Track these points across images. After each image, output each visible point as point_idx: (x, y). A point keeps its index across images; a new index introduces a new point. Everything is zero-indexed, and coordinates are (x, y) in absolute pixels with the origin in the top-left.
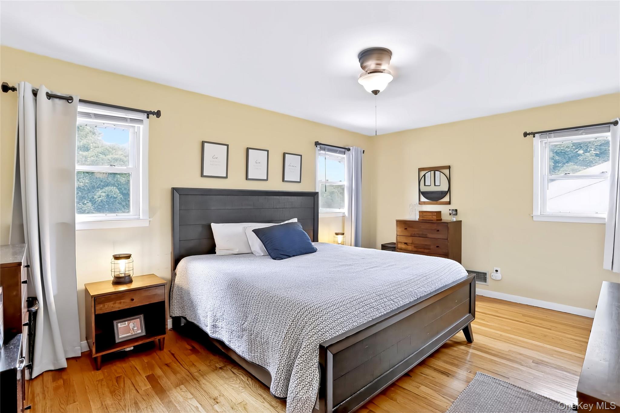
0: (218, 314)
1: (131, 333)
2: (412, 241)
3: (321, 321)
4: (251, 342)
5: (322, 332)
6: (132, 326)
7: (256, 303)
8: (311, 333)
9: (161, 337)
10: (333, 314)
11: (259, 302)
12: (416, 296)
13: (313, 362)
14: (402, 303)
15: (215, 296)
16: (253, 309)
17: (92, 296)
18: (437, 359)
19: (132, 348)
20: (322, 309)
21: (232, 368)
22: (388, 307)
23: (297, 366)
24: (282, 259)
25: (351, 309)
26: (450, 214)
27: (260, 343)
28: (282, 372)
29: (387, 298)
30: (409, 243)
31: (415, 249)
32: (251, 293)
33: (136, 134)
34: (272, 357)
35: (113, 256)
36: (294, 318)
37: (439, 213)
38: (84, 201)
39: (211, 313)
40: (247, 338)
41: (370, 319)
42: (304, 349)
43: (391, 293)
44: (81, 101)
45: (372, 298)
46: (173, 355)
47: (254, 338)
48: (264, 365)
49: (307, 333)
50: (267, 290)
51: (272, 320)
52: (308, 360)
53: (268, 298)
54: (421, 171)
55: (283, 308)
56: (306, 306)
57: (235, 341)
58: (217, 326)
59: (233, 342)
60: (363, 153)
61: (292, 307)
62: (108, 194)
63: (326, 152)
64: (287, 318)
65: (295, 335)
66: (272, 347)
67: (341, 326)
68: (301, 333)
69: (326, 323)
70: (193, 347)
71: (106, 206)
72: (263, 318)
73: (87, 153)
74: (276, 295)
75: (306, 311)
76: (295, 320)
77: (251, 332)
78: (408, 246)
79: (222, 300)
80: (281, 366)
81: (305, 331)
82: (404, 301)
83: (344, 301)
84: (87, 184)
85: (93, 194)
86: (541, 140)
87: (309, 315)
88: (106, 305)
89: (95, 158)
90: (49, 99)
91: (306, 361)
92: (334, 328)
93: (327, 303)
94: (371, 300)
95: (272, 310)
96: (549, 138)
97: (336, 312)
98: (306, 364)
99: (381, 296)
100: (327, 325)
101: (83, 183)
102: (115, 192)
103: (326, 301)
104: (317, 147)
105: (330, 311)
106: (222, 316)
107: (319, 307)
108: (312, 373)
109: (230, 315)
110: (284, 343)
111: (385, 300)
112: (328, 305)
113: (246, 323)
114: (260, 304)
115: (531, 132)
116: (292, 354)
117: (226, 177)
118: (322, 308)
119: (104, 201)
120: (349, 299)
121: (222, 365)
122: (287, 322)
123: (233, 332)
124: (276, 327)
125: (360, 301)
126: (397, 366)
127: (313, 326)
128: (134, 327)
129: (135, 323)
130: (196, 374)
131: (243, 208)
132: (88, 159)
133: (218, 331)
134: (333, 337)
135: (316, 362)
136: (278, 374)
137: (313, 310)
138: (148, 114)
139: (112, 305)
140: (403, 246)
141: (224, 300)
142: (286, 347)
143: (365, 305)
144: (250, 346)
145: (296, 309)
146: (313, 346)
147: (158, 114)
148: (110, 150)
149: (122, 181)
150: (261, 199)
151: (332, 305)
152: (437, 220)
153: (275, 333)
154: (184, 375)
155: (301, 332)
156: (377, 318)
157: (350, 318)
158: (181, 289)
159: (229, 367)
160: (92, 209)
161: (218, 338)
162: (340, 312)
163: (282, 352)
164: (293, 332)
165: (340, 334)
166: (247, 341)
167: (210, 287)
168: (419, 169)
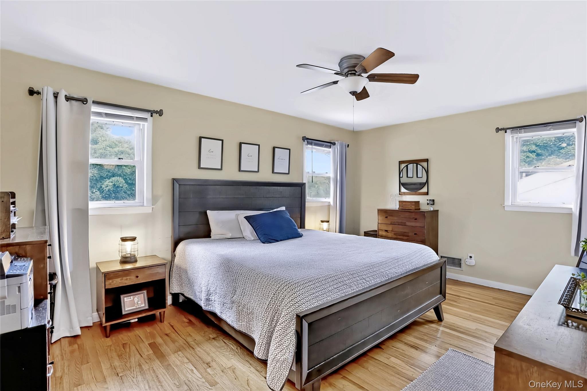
0: (211, 289)
1: (136, 307)
2: (392, 229)
3: (298, 295)
4: (239, 313)
5: (299, 304)
6: (137, 300)
7: (244, 279)
8: (289, 304)
9: (162, 310)
10: (309, 289)
11: (246, 278)
12: (387, 277)
13: (290, 329)
14: (373, 282)
15: (209, 273)
16: (241, 284)
17: (103, 273)
18: (408, 335)
19: (136, 320)
20: (300, 285)
21: (224, 339)
22: (361, 285)
23: (276, 332)
24: (271, 243)
25: (326, 285)
26: (428, 204)
27: (247, 313)
28: (264, 337)
29: (360, 277)
30: (389, 231)
31: (395, 236)
32: (240, 270)
33: (142, 131)
34: (257, 325)
35: (121, 238)
36: (275, 292)
37: (417, 203)
38: (93, 190)
39: (205, 288)
40: (236, 309)
41: (343, 295)
42: (283, 318)
43: (364, 273)
44: (94, 102)
45: (346, 277)
46: (172, 326)
47: (242, 309)
48: (249, 332)
49: (286, 304)
50: (253, 268)
51: (257, 293)
52: (286, 328)
53: (254, 275)
54: (401, 164)
55: (266, 284)
56: (286, 282)
57: (226, 312)
58: (210, 299)
59: (225, 313)
60: (348, 147)
61: (274, 282)
62: (115, 184)
63: (313, 146)
64: (270, 292)
65: (275, 306)
66: (256, 317)
67: (316, 300)
68: (281, 305)
69: (302, 296)
70: (190, 320)
71: (112, 194)
72: (249, 292)
73: (96, 146)
74: (261, 272)
75: (286, 286)
76: (276, 294)
77: (239, 304)
78: (388, 234)
79: (216, 277)
80: (263, 332)
81: (285, 303)
82: (375, 280)
83: (320, 278)
84: (96, 174)
85: (101, 183)
86: (512, 135)
87: (288, 289)
88: (115, 281)
89: (103, 150)
90: (67, 101)
91: (284, 328)
92: (310, 301)
93: (305, 279)
94: (345, 278)
95: (257, 285)
96: (519, 133)
97: (312, 288)
98: (284, 331)
99: (354, 275)
100: (304, 298)
101: (92, 174)
102: (121, 181)
103: (304, 278)
104: (304, 141)
105: (307, 286)
106: (215, 290)
107: (297, 283)
108: (289, 339)
109: (222, 290)
110: (267, 313)
111: (357, 279)
112: (306, 281)
113: (235, 296)
114: (247, 280)
115: (503, 128)
116: (273, 322)
117: (221, 169)
118: (300, 283)
119: (111, 190)
120: (324, 277)
121: (215, 336)
122: (269, 295)
123: (224, 304)
124: (260, 299)
125: (334, 278)
126: (368, 338)
127: (291, 298)
128: (138, 301)
129: (139, 298)
130: (193, 343)
131: (236, 197)
132: (97, 152)
133: (211, 304)
134: (309, 308)
135: (293, 329)
136: (261, 339)
137: (292, 285)
138: (152, 113)
139: (120, 281)
140: (384, 233)
141: (217, 277)
142: (268, 316)
143: (338, 282)
144: (238, 316)
145: (277, 284)
146: (291, 316)
147: (160, 113)
148: (117, 143)
149: (128, 172)
150: (253, 189)
151: (309, 281)
152: (416, 209)
153: (259, 305)
154: (182, 344)
155: (281, 303)
156: (349, 294)
157: (324, 293)
158: (180, 268)
159: (221, 338)
160: (100, 197)
161: (210, 310)
162: (316, 287)
163: (264, 321)
164: (274, 303)
165: (315, 306)
166: (236, 311)
167: (205, 266)
168: (399, 161)
